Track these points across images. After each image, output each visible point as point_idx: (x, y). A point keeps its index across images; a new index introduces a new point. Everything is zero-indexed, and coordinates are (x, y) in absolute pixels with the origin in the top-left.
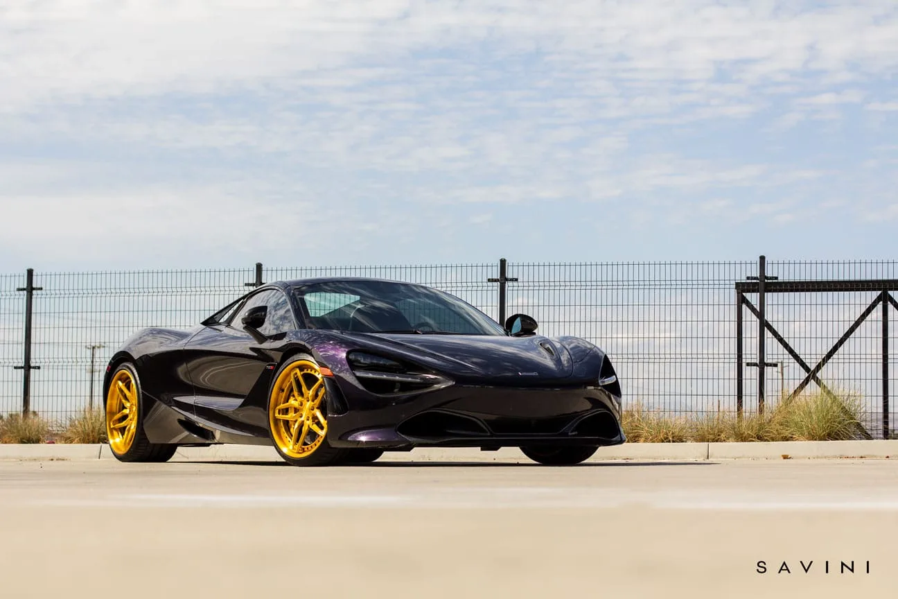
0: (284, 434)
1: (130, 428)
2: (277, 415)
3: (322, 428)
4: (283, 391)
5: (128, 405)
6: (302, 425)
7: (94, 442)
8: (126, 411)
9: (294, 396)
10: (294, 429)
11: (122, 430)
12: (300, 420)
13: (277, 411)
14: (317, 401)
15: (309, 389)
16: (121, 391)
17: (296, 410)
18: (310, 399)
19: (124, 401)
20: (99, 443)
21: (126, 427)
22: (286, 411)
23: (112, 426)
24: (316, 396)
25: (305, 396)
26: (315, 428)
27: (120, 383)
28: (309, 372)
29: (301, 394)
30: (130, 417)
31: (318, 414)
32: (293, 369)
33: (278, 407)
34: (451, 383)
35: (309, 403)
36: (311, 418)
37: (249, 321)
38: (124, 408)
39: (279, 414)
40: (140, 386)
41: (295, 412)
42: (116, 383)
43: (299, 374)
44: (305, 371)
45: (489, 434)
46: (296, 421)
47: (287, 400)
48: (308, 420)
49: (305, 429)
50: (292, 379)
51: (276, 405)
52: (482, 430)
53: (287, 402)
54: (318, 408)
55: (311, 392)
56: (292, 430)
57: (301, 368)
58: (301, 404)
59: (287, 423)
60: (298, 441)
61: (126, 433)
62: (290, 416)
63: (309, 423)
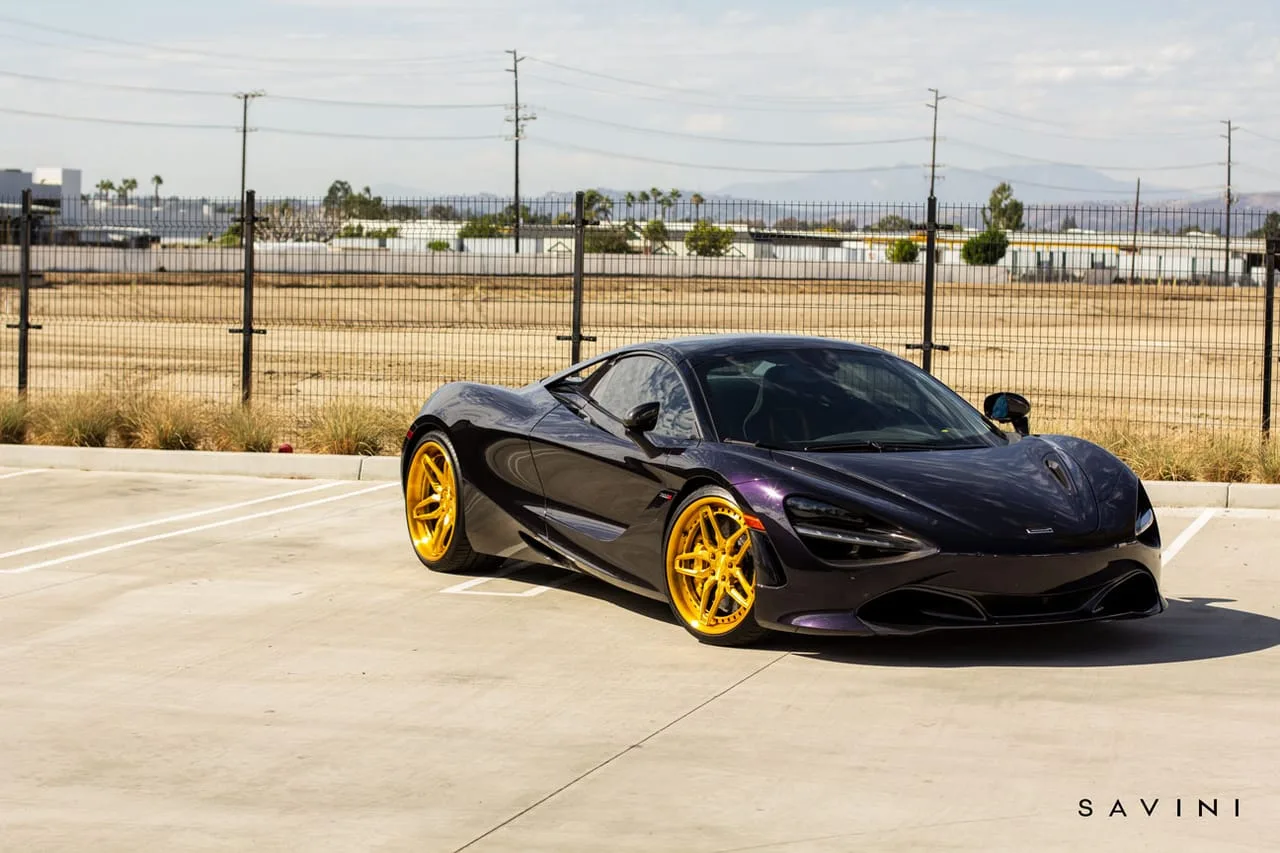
0: (688, 596)
1: (442, 522)
2: (677, 567)
3: (745, 595)
4: (686, 533)
5: (439, 489)
6: (714, 587)
7: (349, 453)
8: (435, 498)
9: (702, 542)
10: (703, 590)
11: (432, 524)
12: (711, 579)
13: (677, 562)
14: (738, 558)
15: (726, 538)
16: (428, 468)
17: (706, 565)
18: (727, 551)
19: (433, 483)
20: (356, 453)
21: (436, 520)
22: (690, 563)
23: (415, 516)
24: (736, 548)
25: (720, 546)
26: (734, 594)
27: (426, 457)
28: (725, 513)
29: (714, 543)
30: (443, 506)
31: (738, 573)
32: (703, 506)
33: (679, 557)
34: (934, 551)
35: (724, 557)
36: (727, 578)
37: (635, 424)
38: (432, 492)
39: (681, 566)
40: (459, 471)
41: (704, 568)
42: (421, 456)
43: (711, 514)
44: (720, 512)
45: (985, 619)
46: (706, 579)
47: (691, 549)
48: (724, 580)
49: (719, 593)
50: (700, 520)
51: (676, 554)
52: (975, 614)
53: (692, 550)
54: (738, 566)
55: (729, 543)
56: (698, 590)
57: (714, 507)
58: (714, 557)
59: (691, 579)
60: (709, 606)
61: (437, 529)
62: (696, 571)
63: (727, 584)
